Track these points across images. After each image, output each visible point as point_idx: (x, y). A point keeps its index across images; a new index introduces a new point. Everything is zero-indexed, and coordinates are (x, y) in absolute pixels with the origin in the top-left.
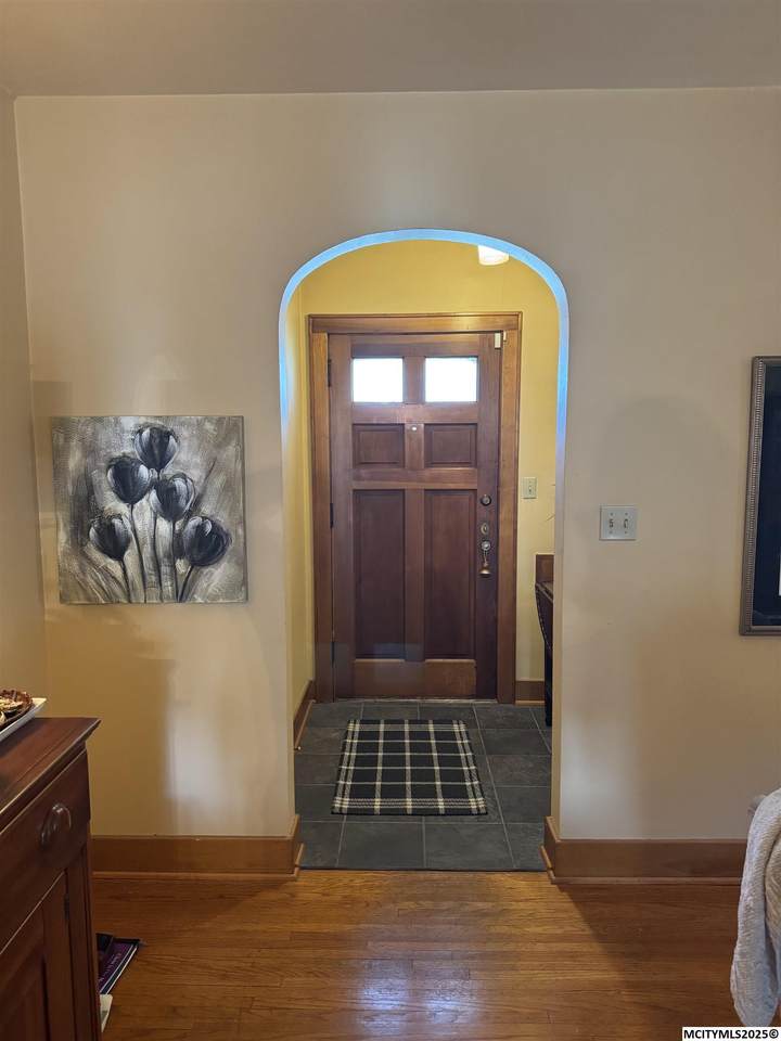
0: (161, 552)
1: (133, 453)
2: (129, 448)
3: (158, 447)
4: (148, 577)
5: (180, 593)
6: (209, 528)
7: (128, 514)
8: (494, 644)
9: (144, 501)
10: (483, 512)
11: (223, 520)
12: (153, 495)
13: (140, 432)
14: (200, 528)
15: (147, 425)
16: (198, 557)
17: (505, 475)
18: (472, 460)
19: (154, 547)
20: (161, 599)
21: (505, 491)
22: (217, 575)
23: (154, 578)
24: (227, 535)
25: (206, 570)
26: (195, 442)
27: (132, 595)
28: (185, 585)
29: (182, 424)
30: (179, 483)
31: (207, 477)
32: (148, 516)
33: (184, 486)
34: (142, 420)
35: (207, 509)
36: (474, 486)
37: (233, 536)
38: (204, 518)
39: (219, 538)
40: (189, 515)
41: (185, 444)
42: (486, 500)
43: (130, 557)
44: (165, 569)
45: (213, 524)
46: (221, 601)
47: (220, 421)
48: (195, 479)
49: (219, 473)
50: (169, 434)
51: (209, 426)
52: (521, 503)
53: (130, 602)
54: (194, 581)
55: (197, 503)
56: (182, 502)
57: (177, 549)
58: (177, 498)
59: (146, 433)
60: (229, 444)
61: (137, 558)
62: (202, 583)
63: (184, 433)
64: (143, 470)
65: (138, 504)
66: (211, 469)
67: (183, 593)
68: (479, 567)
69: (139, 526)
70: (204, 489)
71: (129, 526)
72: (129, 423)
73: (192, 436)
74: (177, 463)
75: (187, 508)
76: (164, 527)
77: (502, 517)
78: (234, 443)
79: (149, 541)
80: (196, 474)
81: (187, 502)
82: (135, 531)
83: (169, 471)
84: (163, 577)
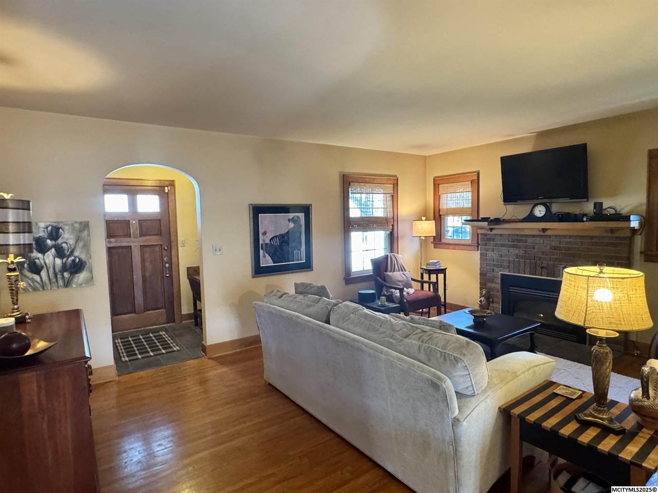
0: (57, 270)
1: (44, 235)
2: (42, 234)
3: (55, 233)
4: (51, 280)
5: (66, 284)
6: (77, 260)
7: (42, 258)
8: (172, 302)
9: (49, 252)
10: (164, 253)
11: (83, 257)
12: (53, 250)
13: (47, 228)
14: (74, 261)
15: (50, 225)
16: (73, 270)
17: (173, 238)
18: (159, 234)
19: (54, 269)
20: (58, 287)
21: (173, 244)
22: (82, 276)
23: (54, 280)
24: (85, 262)
25: (77, 275)
26: (71, 231)
27: (45, 287)
28: (68, 282)
29: (65, 225)
30: (64, 245)
31: (76, 243)
32: (51, 258)
33: (66, 246)
34: (48, 224)
35: (76, 253)
36: (161, 243)
37: (88, 263)
38: (75, 257)
39: (82, 263)
40: (69, 256)
41: (66, 232)
42: (166, 248)
43: (43, 273)
44: (59, 276)
45: (79, 259)
46: (83, 285)
47: (81, 223)
48: (71, 243)
49: (81, 241)
50: (59, 228)
51: (76, 225)
52: (180, 249)
53: (44, 289)
54: (72, 279)
55: (72, 252)
56: (66, 252)
57: (64, 268)
58: (64, 250)
59: (50, 228)
60: (84, 231)
61: (47, 274)
62: (75, 280)
63: (66, 228)
64: (49, 242)
65: (47, 253)
66: (78, 240)
67: (67, 284)
68: (165, 274)
69: (47, 262)
70: (75, 247)
71: (43, 262)
72: (42, 225)
73: (69, 229)
74: (63, 238)
75: (68, 253)
76: (58, 261)
77: (172, 254)
78: (86, 231)
79: (52, 267)
80: (71, 242)
81: (68, 251)
82: (45, 263)
83: (60, 241)
84: (59, 279)
